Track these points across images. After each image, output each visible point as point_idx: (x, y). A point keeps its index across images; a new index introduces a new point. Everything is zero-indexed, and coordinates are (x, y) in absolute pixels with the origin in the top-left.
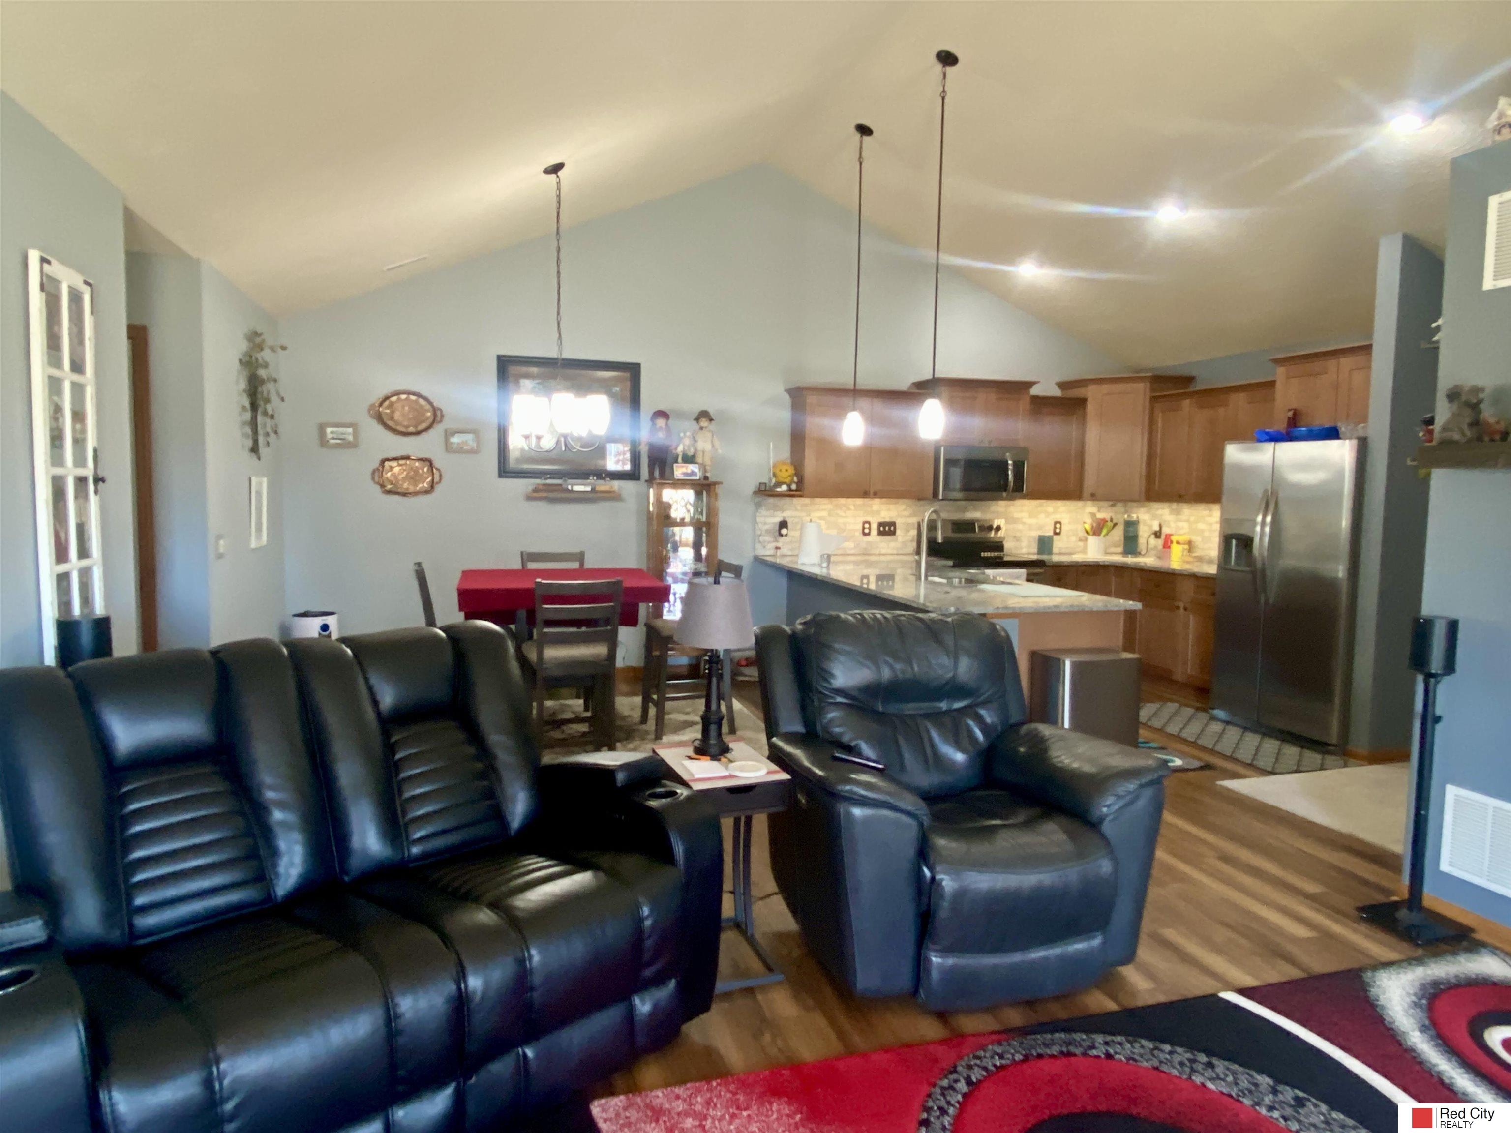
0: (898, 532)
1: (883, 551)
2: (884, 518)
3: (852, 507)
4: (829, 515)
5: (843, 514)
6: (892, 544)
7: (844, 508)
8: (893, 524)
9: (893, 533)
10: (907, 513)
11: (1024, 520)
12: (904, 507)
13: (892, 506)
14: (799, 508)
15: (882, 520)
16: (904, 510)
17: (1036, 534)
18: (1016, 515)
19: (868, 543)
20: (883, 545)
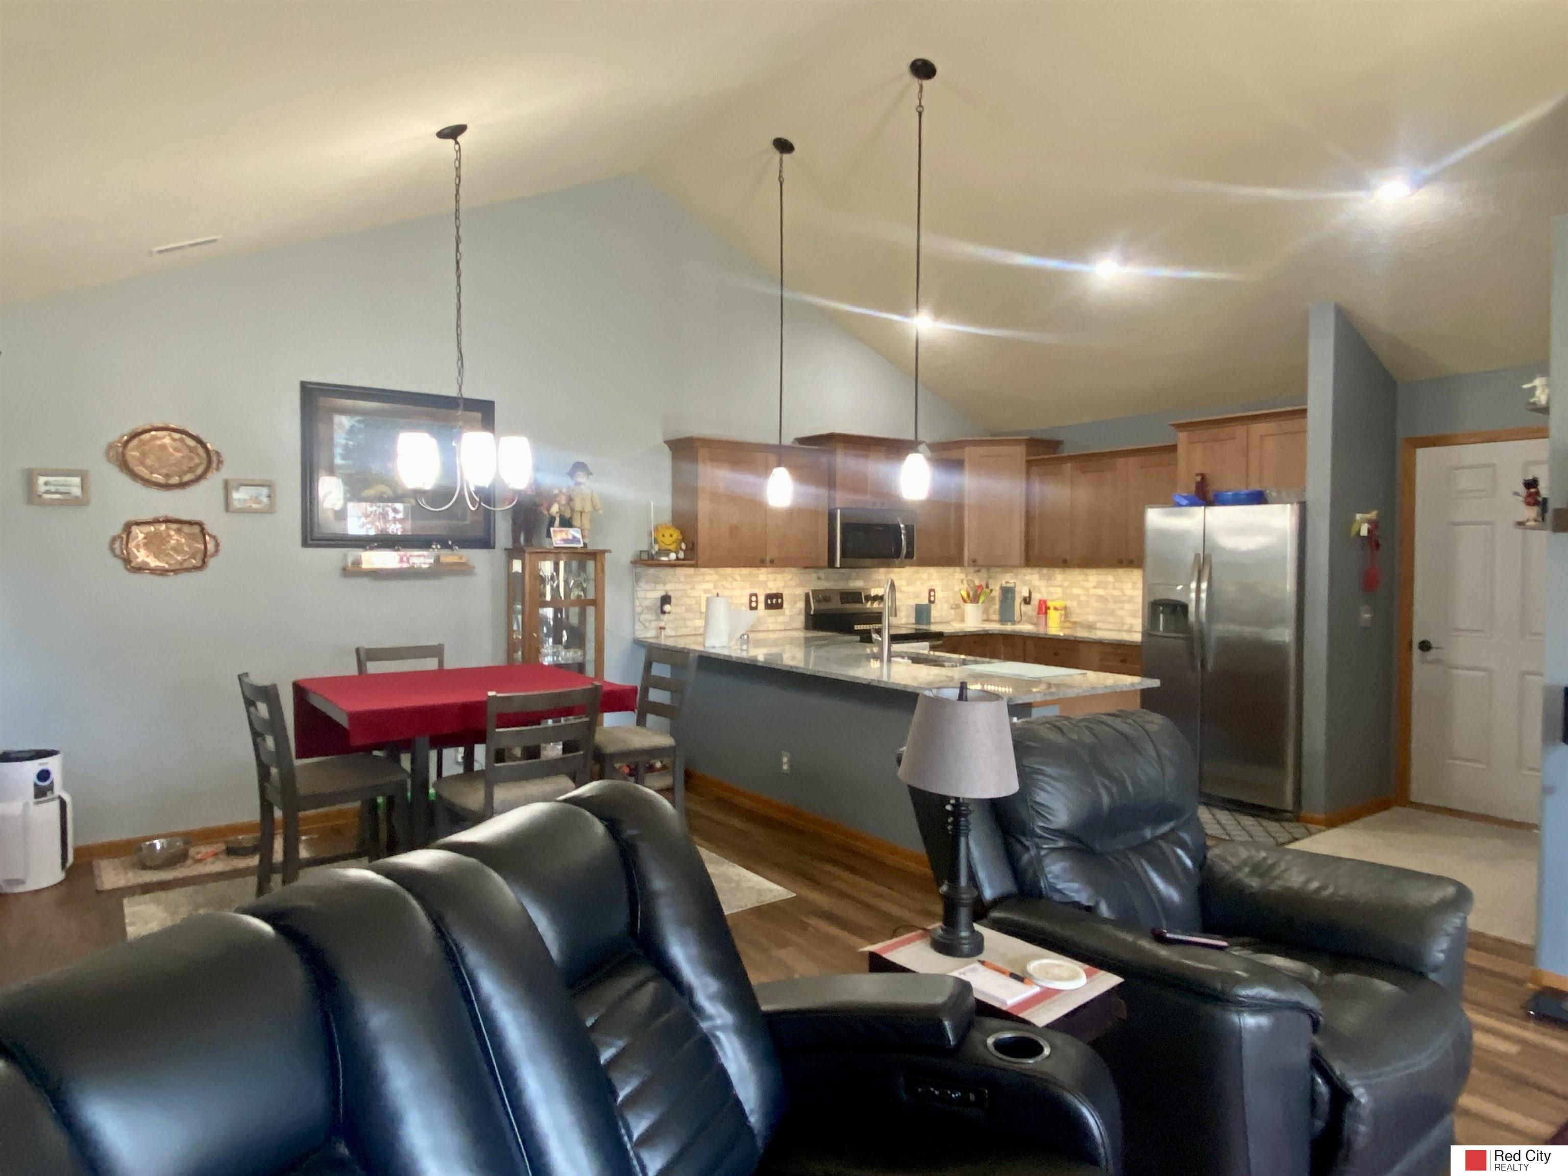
0: (785, 605)
1: (771, 627)
2: (771, 589)
3: (738, 577)
4: (716, 586)
5: (728, 586)
6: (781, 619)
7: (730, 579)
9: (779, 606)
10: (793, 583)
12: (790, 576)
13: (779, 576)
14: (682, 579)
15: (769, 592)
16: (791, 580)
17: (913, 602)
19: (755, 618)
20: (771, 620)
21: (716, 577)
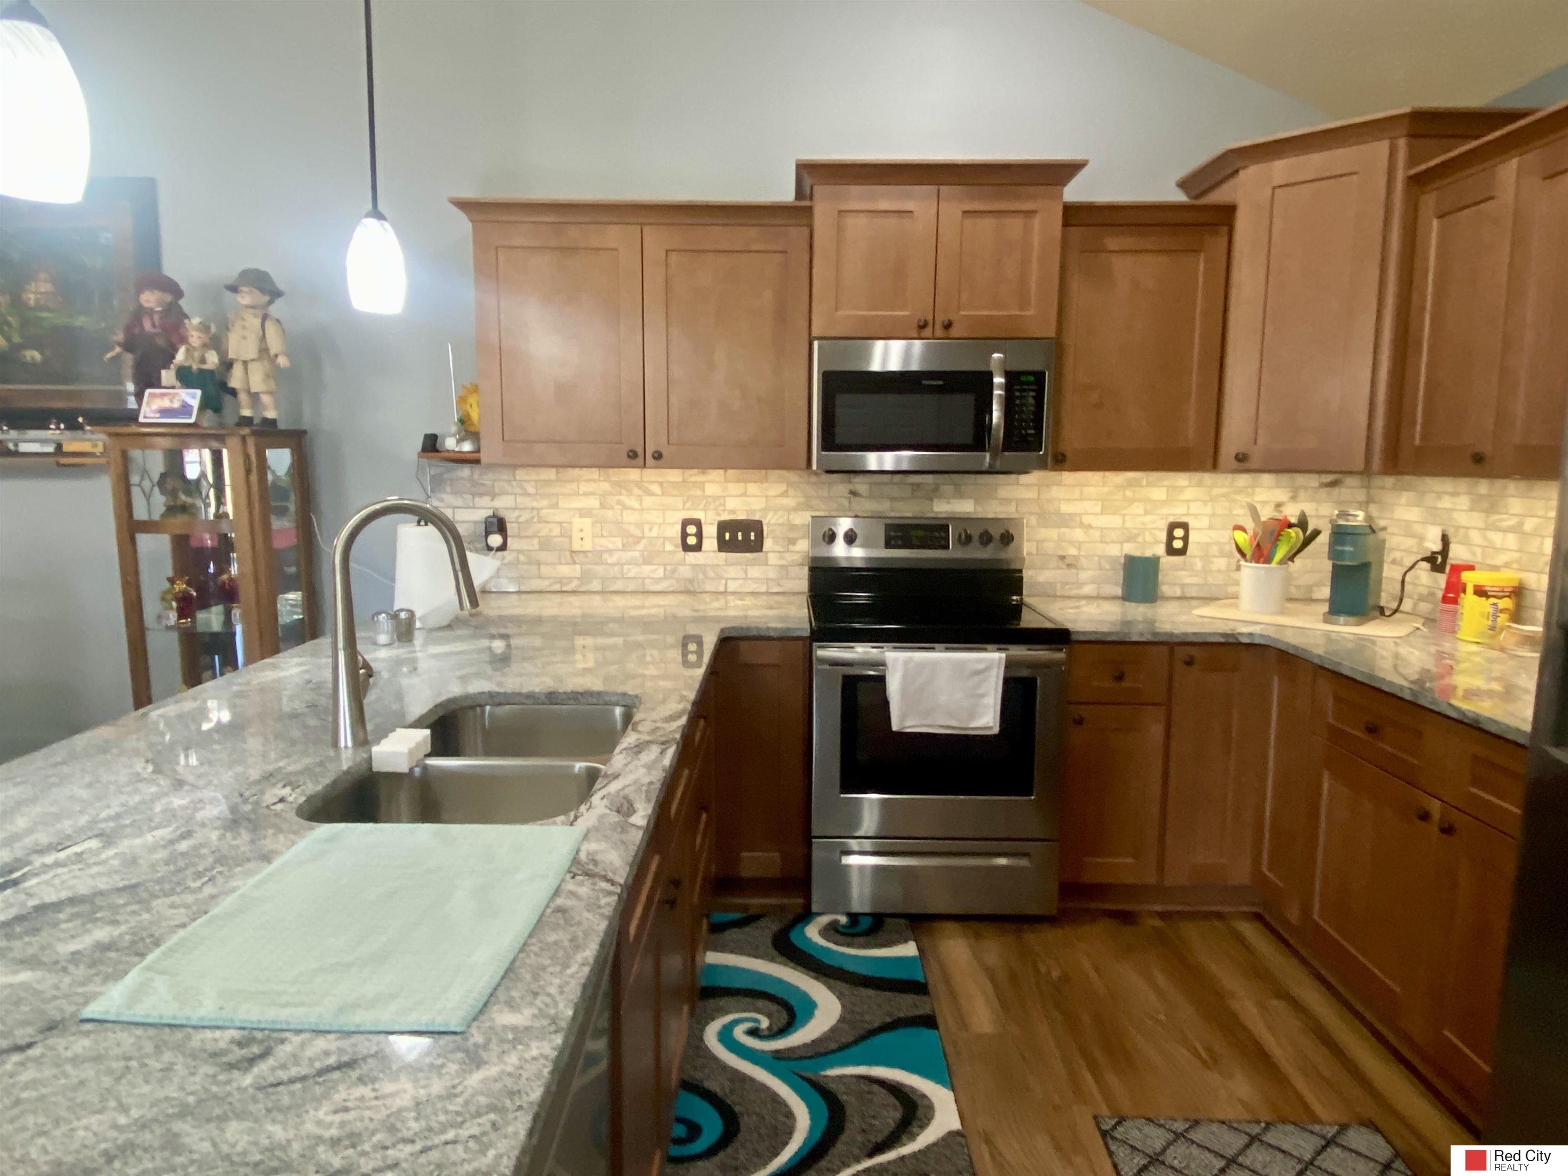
0: (768, 544)
1: (732, 586)
2: (733, 512)
3: (656, 489)
4: (603, 506)
5: (632, 502)
6: (755, 572)
7: (636, 491)
8: (757, 526)
9: (757, 546)
10: (789, 502)
11: (1087, 520)
12: (781, 488)
13: (753, 488)
14: (531, 489)
15: (726, 517)
16: (785, 494)
17: (1117, 551)
18: (1065, 508)
19: (695, 567)
20: (732, 572)
21: (605, 486)
